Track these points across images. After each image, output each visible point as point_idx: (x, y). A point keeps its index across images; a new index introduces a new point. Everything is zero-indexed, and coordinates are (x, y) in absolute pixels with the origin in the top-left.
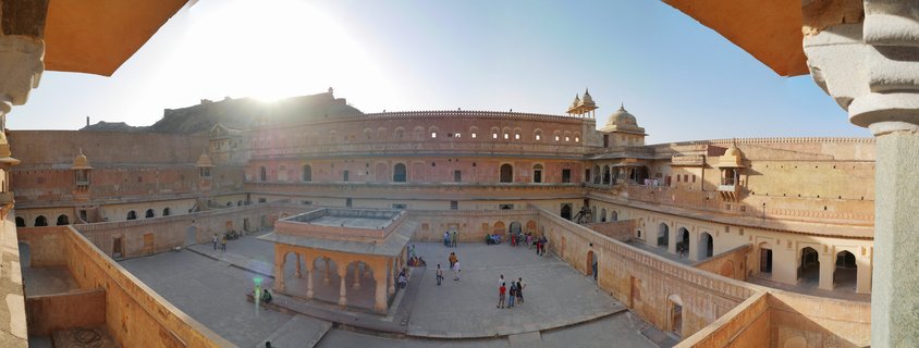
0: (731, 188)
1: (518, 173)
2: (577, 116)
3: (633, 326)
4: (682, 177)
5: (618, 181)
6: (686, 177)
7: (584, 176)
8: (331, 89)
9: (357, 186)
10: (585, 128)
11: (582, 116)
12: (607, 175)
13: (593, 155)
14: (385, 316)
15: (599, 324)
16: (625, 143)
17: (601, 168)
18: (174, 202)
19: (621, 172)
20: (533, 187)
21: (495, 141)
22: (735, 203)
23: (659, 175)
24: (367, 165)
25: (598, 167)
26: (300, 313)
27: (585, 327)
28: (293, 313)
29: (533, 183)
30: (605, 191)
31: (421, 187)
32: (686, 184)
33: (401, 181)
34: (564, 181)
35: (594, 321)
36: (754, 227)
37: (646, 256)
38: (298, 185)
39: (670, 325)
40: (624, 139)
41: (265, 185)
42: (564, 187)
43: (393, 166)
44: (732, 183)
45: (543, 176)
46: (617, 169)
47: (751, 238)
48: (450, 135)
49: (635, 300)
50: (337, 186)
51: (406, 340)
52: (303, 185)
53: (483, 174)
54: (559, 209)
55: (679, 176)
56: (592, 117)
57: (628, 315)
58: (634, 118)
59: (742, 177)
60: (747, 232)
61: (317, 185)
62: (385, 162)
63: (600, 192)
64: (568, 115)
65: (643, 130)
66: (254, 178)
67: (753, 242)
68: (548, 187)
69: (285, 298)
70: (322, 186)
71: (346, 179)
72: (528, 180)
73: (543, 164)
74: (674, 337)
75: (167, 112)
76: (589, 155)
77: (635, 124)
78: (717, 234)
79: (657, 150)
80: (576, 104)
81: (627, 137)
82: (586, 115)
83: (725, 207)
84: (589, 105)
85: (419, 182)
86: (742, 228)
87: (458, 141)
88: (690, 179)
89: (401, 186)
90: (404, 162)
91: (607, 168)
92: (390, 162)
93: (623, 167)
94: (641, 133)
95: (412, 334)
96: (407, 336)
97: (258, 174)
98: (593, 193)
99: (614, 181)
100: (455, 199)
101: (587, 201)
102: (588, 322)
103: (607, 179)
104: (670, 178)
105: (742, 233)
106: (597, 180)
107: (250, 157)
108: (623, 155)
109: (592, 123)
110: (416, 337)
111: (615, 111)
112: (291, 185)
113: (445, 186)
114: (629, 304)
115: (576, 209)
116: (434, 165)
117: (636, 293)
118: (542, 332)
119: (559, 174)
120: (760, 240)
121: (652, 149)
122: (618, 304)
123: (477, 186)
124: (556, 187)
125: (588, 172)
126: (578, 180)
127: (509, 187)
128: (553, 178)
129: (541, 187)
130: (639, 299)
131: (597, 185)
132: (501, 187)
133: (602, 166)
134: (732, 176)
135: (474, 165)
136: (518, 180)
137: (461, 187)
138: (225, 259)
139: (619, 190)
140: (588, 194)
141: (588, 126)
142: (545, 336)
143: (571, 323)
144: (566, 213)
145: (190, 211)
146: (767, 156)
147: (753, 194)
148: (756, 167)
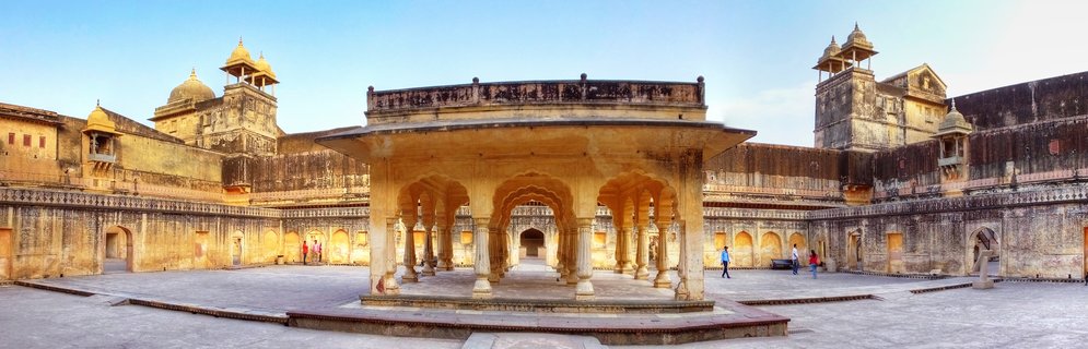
0: (110, 159)
4: (19, 139)
22: (105, 178)
32: (27, 149)
44: (109, 153)
55: (12, 135)
83: (92, 182)
88: (36, 141)
146: (134, 130)
147: (122, 168)
148: (125, 139)
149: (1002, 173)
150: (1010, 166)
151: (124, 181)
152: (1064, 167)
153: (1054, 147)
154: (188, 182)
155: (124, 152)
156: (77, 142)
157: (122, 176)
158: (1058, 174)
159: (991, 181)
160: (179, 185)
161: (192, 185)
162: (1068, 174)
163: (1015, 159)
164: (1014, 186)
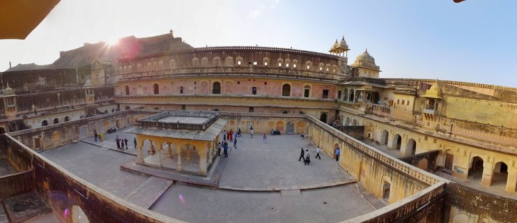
0: (431, 112)
1: (294, 90)
2: (335, 54)
3: (358, 192)
4: (401, 101)
5: (359, 100)
6: (403, 102)
7: (337, 95)
8: (171, 31)
9: (188, 97)
10: (340, 63)
11: (338, 55)
12: (352, 96)
13: (343, 81)
14: (206, 176)
15: (338, 188)
16: (366, 76)
17: (349, 90)
18: (71, 113)
19: (362, 94)
20: (303, 100)
21: (280, 68)
22: (433, 122)
23: (386, 99)
24: (195, 83)
25: (346, 90)
26: (153, 176)
27: (328, 190)
28: (149, 176)
29: (303, 97)
30: (350, 106)
31: (231, 97)
32: (403, 106)
33: (217, 93)
34: (324, 97)
35: (334, 186)
36: (444, 139)
37: (371, 150)
38: (150, 97)
39: (382, 194)
40: (365, 73)
41: (128, 98)
42: (323, 101)
43: (212, 83)
44: (432, 109)
45: (310, 93)
46: (358, 92)
47: (441, 146)
48: (250, 63)
49: (362, 177)
50: (176, 97)
51: (218, 191)
52: (154, 97)
53: (271, 90)
54: (319, 115)
55: (399, 101)
56: (345, 56)
57: (356, 185)
58: (373, 59)
59: (440, 105)
60: (439, 142)
61: (162, 97)
62: (207, 81)
63: (347, 106)
64: (329, 53)
65: (378, 68)
66: (122, 93)
67: (442, 149)
68: (313, 101)
69: (144, 167)
70: (166, 97)
71: (182, 92)
72: (300, 95)
73: (310, 85)
74: (383, 202)
75: (62, 53)
76: (341, 81)
77: (374, 63)
78: (420, 140)
79: (387, 82)
80: (335, 47)
81: (367, 72)
82: (342, 54)
83: (426, 123)
84: (344, 48)
85: (229, 94)
86: (436, 138)
87: (255, 67)
88: (406, 103)
89: (217, 97)
90: (219, 81)
91: (352, 90)
92: (210, 81)
93: (363, 91)
94: (377, 70)
95: (221, 187)
96: (218, 189)
97: (124, 91)
98: (342, 107)
99: (356, 100)
100: (252, 106)
101: (337, 111)
102: (330, 187)
103: (352, 98)
104: (393, 101)
105: (435, 142)
106: (345, 99)
107: (118, 80)
108: (364, 83)
109: (345, 60)
110: (224, 189)
111: (361, 53)
112: (146, 97)
113: (245, 97)
114: (357, 179)
115: (330, 116)
116: (239, 83)
117: (363, 172)
118: (302, 190)
119: (321, 92)
120: (447, 148)
121: (383, 82)
122: (351, 178)
123: (267, 98)
124: (318, 101)
125: (340, 92)
126: (333, 97)
127: (287, 99)
128: (316, 95)
129: (308, 101)
130: (364, 176)
131: (345, 102)
132: (282, 99)
133: (349, 89)
134: (433, 104)
135: (266, 83)
136: (294, 95)
137: (256, 98)
138: (105, 146)
139: (359, 106)
140: (339, 107)
141: (343, 62)
142: (304, 193)
143: (320, 186)
144: (323, 118)
145: (81, 117)
146: (458, 93)
147: (446, 117)
148: (450, 100)
149: (31, 108)
150: (33, 106)
151: (445, 124)
152: (52, 106)
153: (48, 100)
154: (496, 130)
155: (448, 107)
156: (423, 102)
157: (443, 121)
158: (50, 108)
159: (27, 111)
160: (487, 131)
161: (501, 133)
162: (53, 108)
163: (35, 104)
164: (36, 112)
